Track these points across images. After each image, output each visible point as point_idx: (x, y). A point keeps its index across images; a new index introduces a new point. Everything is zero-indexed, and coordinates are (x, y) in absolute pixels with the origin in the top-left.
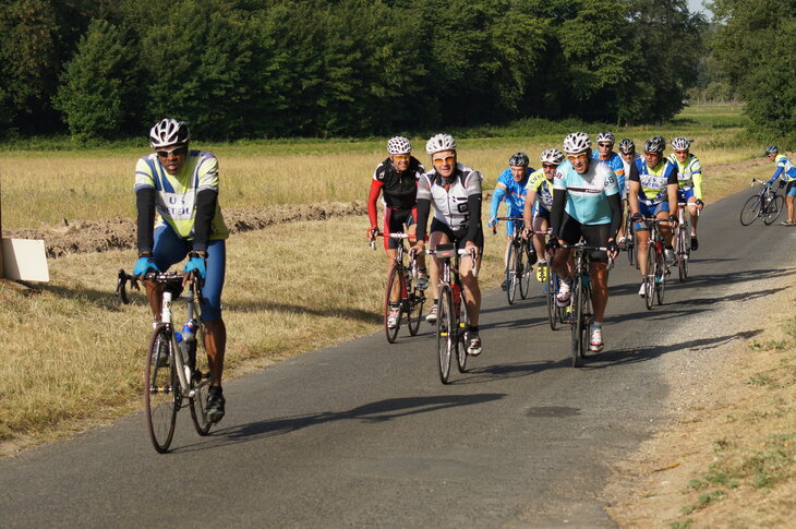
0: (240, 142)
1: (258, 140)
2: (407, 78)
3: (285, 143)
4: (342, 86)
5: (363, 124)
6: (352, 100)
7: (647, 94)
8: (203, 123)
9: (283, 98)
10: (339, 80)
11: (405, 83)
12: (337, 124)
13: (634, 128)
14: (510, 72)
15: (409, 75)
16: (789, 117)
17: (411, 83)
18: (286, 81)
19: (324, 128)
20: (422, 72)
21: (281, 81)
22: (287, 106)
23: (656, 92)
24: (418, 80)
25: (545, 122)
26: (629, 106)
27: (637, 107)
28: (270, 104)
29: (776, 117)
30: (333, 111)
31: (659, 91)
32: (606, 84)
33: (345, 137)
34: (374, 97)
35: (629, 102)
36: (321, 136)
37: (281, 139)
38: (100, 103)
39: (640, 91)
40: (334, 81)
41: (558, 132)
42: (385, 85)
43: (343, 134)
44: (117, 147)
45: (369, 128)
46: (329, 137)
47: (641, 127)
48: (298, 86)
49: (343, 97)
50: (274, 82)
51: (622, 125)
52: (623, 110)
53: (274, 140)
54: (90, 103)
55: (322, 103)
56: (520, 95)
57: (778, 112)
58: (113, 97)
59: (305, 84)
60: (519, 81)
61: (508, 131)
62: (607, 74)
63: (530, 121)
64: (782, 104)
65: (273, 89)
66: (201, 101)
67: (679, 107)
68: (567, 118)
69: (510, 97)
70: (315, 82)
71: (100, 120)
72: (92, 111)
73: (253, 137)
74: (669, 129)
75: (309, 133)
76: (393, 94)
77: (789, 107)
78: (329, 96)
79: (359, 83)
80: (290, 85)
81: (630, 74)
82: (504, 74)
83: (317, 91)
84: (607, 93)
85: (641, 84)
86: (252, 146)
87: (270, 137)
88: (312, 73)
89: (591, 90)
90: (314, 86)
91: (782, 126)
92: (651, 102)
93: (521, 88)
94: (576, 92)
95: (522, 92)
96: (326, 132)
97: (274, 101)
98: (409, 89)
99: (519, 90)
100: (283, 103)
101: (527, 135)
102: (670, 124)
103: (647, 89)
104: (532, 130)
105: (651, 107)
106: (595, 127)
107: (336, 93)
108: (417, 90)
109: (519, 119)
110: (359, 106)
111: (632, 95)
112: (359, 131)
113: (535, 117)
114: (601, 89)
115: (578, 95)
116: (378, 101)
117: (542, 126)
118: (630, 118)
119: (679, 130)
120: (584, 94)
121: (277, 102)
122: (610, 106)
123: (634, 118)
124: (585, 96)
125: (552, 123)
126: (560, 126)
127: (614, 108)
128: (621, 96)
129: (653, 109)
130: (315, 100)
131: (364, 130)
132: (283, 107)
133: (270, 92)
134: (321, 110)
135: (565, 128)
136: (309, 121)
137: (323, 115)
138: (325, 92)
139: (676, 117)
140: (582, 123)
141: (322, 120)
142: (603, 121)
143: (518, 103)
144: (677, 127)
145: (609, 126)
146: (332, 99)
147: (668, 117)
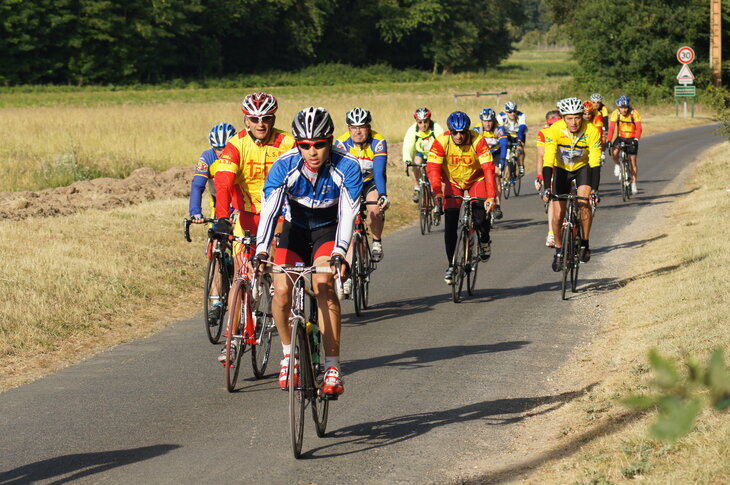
2: (180, 15)
3: (30, 91)
4: (99, 23)
6: (112, 40)
7: (468, 36)
9: (27, 37)
10: (96, 15)
11: (177, 22)
12: (94, 69)
13: (454, 76)
14: (306, 9)
15: (183, 11)
16: (627, 62)
17: (184, 21)
18: (30, 17)
19: (79, 73)
20: (199, 8)
21: (24, 15)
22: (32, 47)
23: (479, 34)
24: (193, 18)
25: (348, 68)
26: (447, 49)
27: (455, 52)
28: (12, 45)
29: (611, 63)
30: (90, 54)
31: (483, 33)
32: (421, 24)
33: (105, 84)
34: (138, 35)
35: (447, 45)
36: (75, 83)
37: (26, 87)
39: (459, 32)
40: (90, 17)
41: (363, 81)
42: (153, 23)
43: (102, 81)
45: (134, 74)
46: (84, 84)
47: (461, 75)
48: (45, 24)
49: (101, 37)
50: (15, 18)
51: (440, 71)
52: (439, 55)
53: (17, 87)
55: (76, 43)
56: (317, 37)
57: (614, 56)
59: (55, 20)
60: (316, 20)
61: (303, 80)
62: (422, 11)
63: (330, 67)
64: (619, 46)
65: (14, 26)
67: (506, 51)
68: (373, 64)
69: (307, 39)
70: (67, 17)
74: (494, 77)
75: (61, 78)
76: (163, 34)
77: (627, 50)
78: (84, 35)
79: (122, 19)
80: (35, 22)
81: (449, 12)
82: (298, 12)
83: (70, 29)
84: (421, 35)
85: (462, 25)
87: (12, 84)
88: (63, 8)
89: (402, 31)
90: (65, 24)
91: (618, 74)
92: (473, 45)
93: (319, 29)
94: (384, 34)
95: (319, 33)
96: (81, 79)
97: (15, 41)
98: (182, 28)
99: (316, 30)
100: (27, 43)
101: (325, 83)
102: (496, 72)
103: (469, 30)
104: (331, 78)
105: (473, 52)
106: (406, 74)
107: (93, 31)
108: (192, 30)
109: (316, 65)
110: (121, 47)
111: (451, 37)
112: (122, 77)
113: (336, 62)
114: (414, 30)
115: (387, 37)
116: (144, 42)
117: (344, 73)
118: (448, 64)
119: (506, 78)
120: (394, 36)
121: (20, 42)
122: (425, 49)
123: (453, 64)
124: (395, 39)
125: (355, 69)
126: (365, 73)
127: (429, 52)
128: (438, 38)
129: (475, 54)
130: (67, 39)
131: (128, 77)
132: (27, 48)
133: (11, 30)
134: (75, 52)
135: (371, 76)
136: (59, 65)
137: (77, 58)
138: (80, 30)
139: (504, 63)
140: (390, 70)
141: (75, 64)
142: (417, 68)
143: (314, 45)
144: (504, 75)
145: (424, 73)
146: (87, 39)
147: (494, 63)
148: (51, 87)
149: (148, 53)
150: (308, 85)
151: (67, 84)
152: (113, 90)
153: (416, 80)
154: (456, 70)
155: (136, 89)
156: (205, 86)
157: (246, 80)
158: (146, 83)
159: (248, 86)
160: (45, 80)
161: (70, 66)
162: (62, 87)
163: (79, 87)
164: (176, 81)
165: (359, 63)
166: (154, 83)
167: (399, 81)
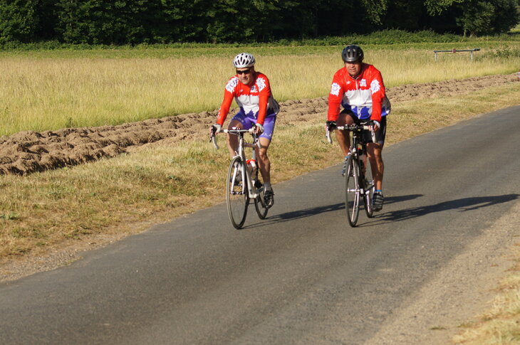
0: (140, 46)
1: (156, 45)
3: (179, 47)
5: (248, 32)
6: (236, 12)
7: (489, 11)
8: (107, 29)
9: (177, 10)
12: (224, 32)
13: (477, 39)
19: (214, 35)
22: (181, 17)
23: (495, 10)
25: (403, 32)
26: (473, 20)
27: (478, 22)
28: (167, 15)
30: (222, 22)
31: (498, 10)
32: (455, 3)
33: (232, 43)
35: (473, 17)
36: (211, 42)
37: (177, 44)
38: (17, 12)
39: (481, 9)
41: (414, 41)
43: (230, 40)
44: (31, 48)
45: (252, 35)
46: (218, 42)
47: (482, 38)
49: (229, 10)
51: (468, 34)
52: (467, 24)
53: (170, 44)
54: (8, 12)
55: (211, 14)
56: (383, 11)
58: (28, 7)
61: (371, 40)
63: (391, 32)
66: (105, 11)
67: (515, 22)
69: (376, 15)
71: (16, 26)
72: (10, 19)
73: (152, 42)
74: (506, 39)
75: (202, 38)
76: (272, 7)
78: (218, 8)
84: (455, 10)
85: (483, 4)
86: (151, 49)
87: (167, 42)
89: (442, 7)
92: (491, 18)
93: (384, 5)
94: (429, 10)
95: (384, 8)
96: (215, 39)
97: (169, 12)
98: (286, 4)
99: (382, 6)
100: (177, 14)
101: (387, 43)
102: (507, 36)
103: (488, 7)
104: (391, 39)
105: (491, 22)
106: (444, 37)
107: (223, 6)
108: (293, 5)
109: (381, 31)
110: (243, 17)
111: (475, 12)
112: (244, 38)
113: (395, 29)
114: (450, 7)
115: (431, 11)
116: (259, 14)
117: (401, 36)
118: (474, 30)
119: (513, 40)
120: (436, 11)
121: (172, 13)
122: (457, 20)
123: (477, 30)
124: (437, 13)
125: (409, 34)
126: (415, 36)
127: (461, 22)
128: (466, 13)
129: (493, 24)
130: (206, 12)
131: (248, 37)
132: (177, 17)
133: (166, 5)
134: (211, 20)
135: (419, 38)
136: (200, 29)
137: (213, 25)
138: (214, 6)
139: (512, 30)
140: (434, 34)
141: (211, 28)
142: (452, 33)
143: (381, 17)
144: (512, 38)
145: (456, 37)
146: (220, 11)
147: (506, 30)
148: (194, 44)
149: (263, 21)
150: (375, 44)
151: (206, 42)
152: (237, 47)
153: (450, 41)
154: (479, 34)
155: (253, 46)
156: (302, 44)
157: (331, 39)
158: (261, 42)
159: (333, 44)
160: (190, 40)
161: (208, 30)
162: (202, 44)
163: (214, 44)
164: (282, 41)
165: (412, 29)
166: (266, 41)
167: (439, 42)
